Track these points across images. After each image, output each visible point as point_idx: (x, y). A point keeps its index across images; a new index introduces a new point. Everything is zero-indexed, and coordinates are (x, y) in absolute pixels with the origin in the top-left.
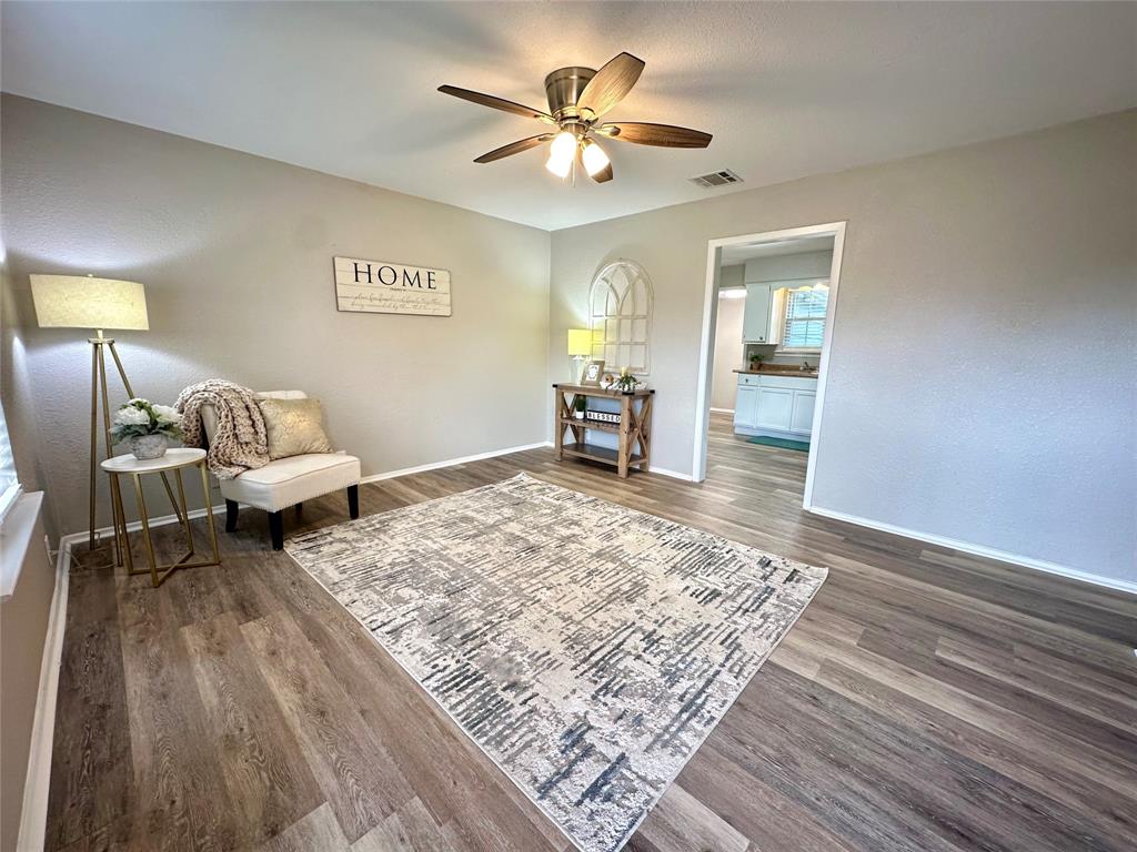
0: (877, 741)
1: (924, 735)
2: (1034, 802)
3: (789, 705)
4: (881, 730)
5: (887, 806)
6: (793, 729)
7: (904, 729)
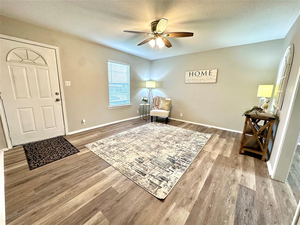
0: (82, 175)
1: (78, 184)
2: (53, 195)
3: (97, 165)
4: (84, 177)
5: (71, 170)
6: (92, 164)
7: (81, 181)
